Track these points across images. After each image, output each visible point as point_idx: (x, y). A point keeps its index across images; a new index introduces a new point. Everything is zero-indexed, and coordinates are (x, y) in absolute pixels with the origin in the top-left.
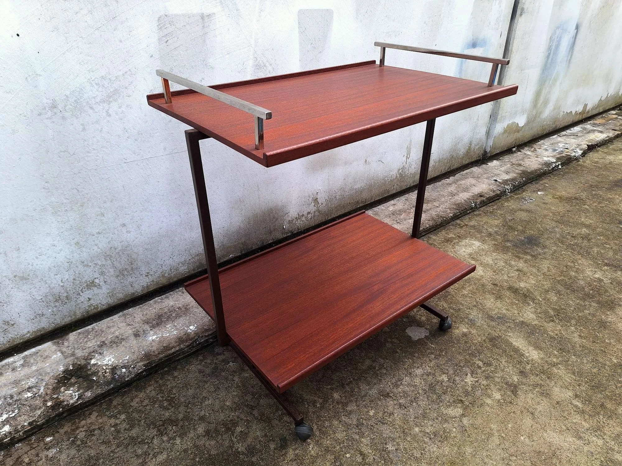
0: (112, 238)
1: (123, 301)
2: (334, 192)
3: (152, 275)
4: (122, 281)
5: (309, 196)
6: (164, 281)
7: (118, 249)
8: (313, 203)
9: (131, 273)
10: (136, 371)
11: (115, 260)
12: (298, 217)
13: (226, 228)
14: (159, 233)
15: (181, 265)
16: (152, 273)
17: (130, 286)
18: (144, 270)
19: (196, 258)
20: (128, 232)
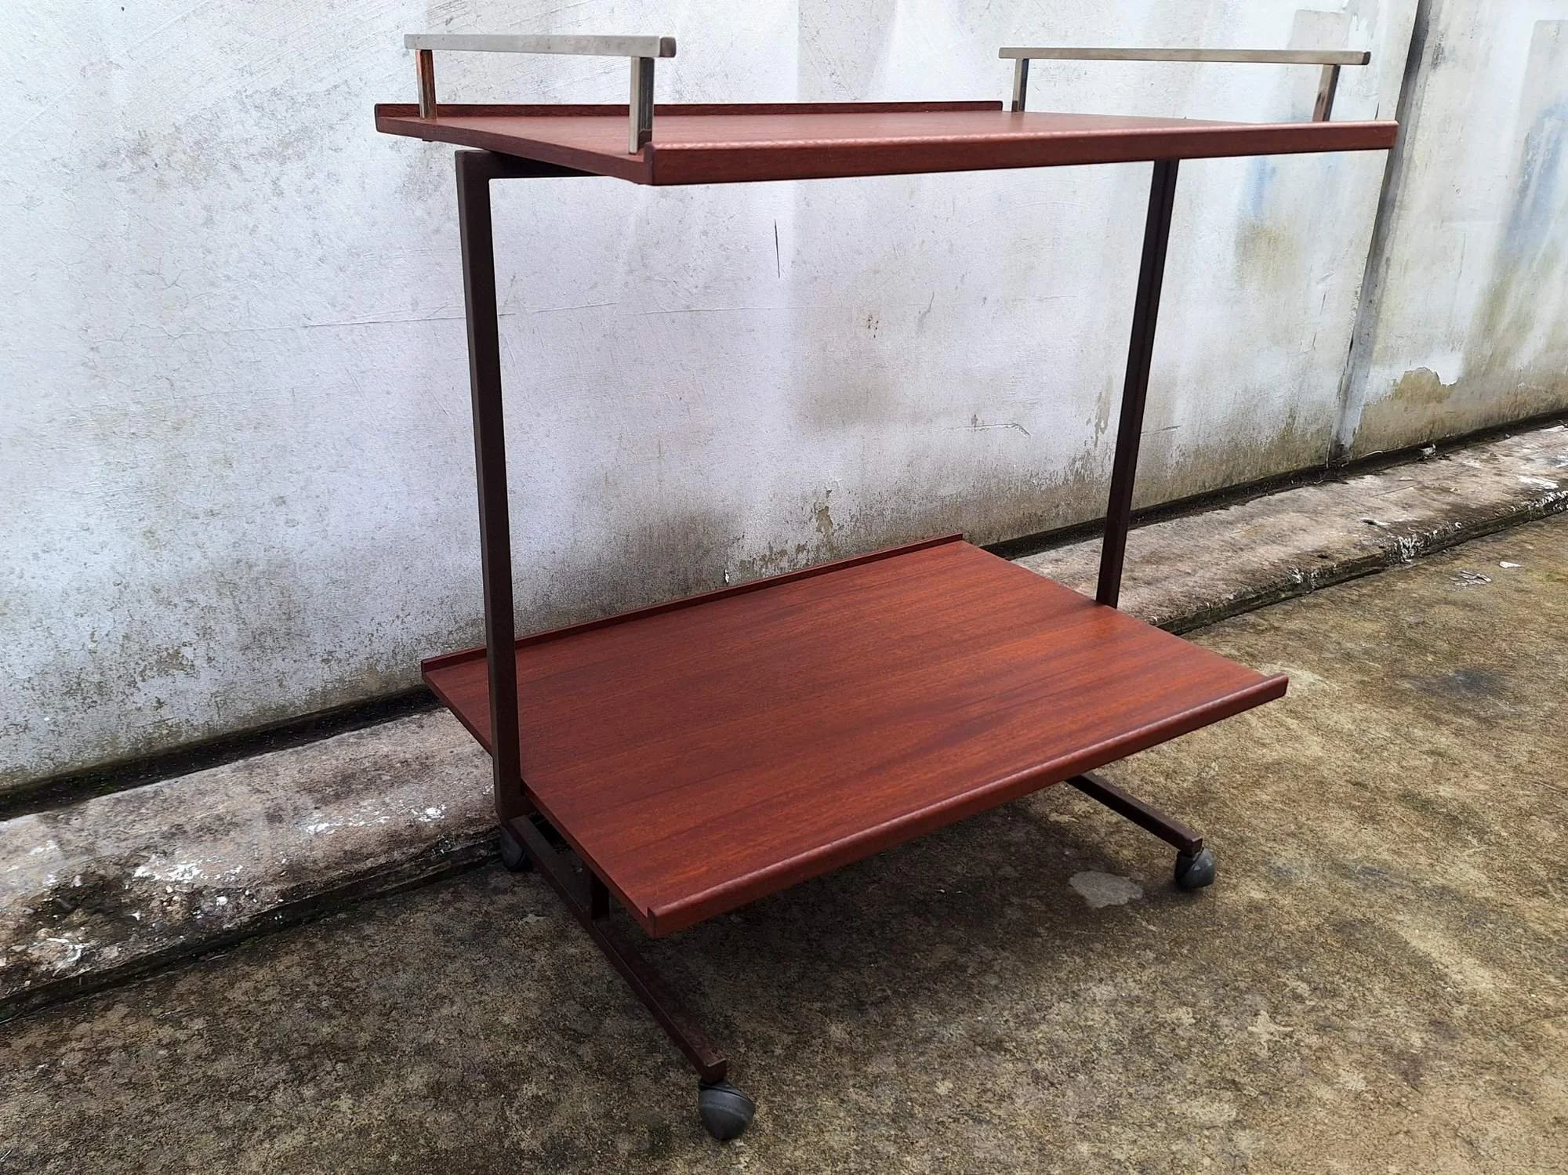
0: (244, 534)
1: (252, 725)
2: (879, 499)
3: (340, 661)
4: (257, 664)
5: (805, 499)
6: (373, 686)
7: (255, 569)
8: (814, 520)
9: (283, 644)
10: (257, 906)
11: (244, 598)
12: (768, 554)
13: (559, 556)
14: (373, 539)
15: (423, 644)
16: (341, 654)
17: (276, 685)
18: (321, 641)
19: (469, 630)
20: (291, 523)
